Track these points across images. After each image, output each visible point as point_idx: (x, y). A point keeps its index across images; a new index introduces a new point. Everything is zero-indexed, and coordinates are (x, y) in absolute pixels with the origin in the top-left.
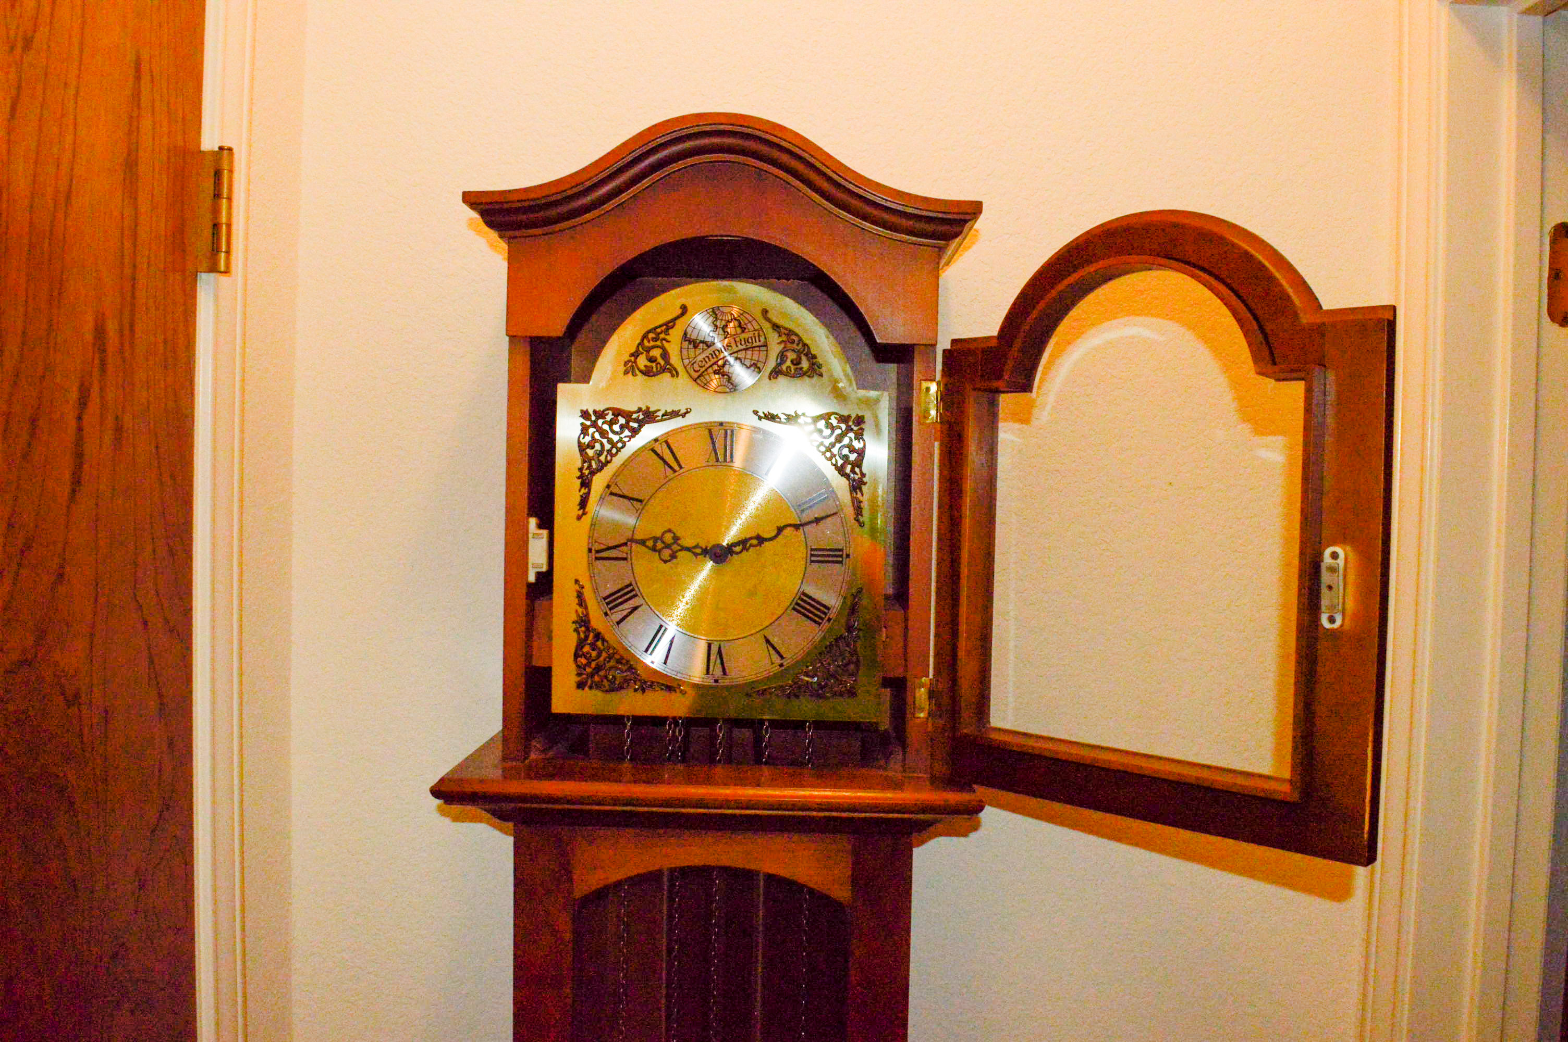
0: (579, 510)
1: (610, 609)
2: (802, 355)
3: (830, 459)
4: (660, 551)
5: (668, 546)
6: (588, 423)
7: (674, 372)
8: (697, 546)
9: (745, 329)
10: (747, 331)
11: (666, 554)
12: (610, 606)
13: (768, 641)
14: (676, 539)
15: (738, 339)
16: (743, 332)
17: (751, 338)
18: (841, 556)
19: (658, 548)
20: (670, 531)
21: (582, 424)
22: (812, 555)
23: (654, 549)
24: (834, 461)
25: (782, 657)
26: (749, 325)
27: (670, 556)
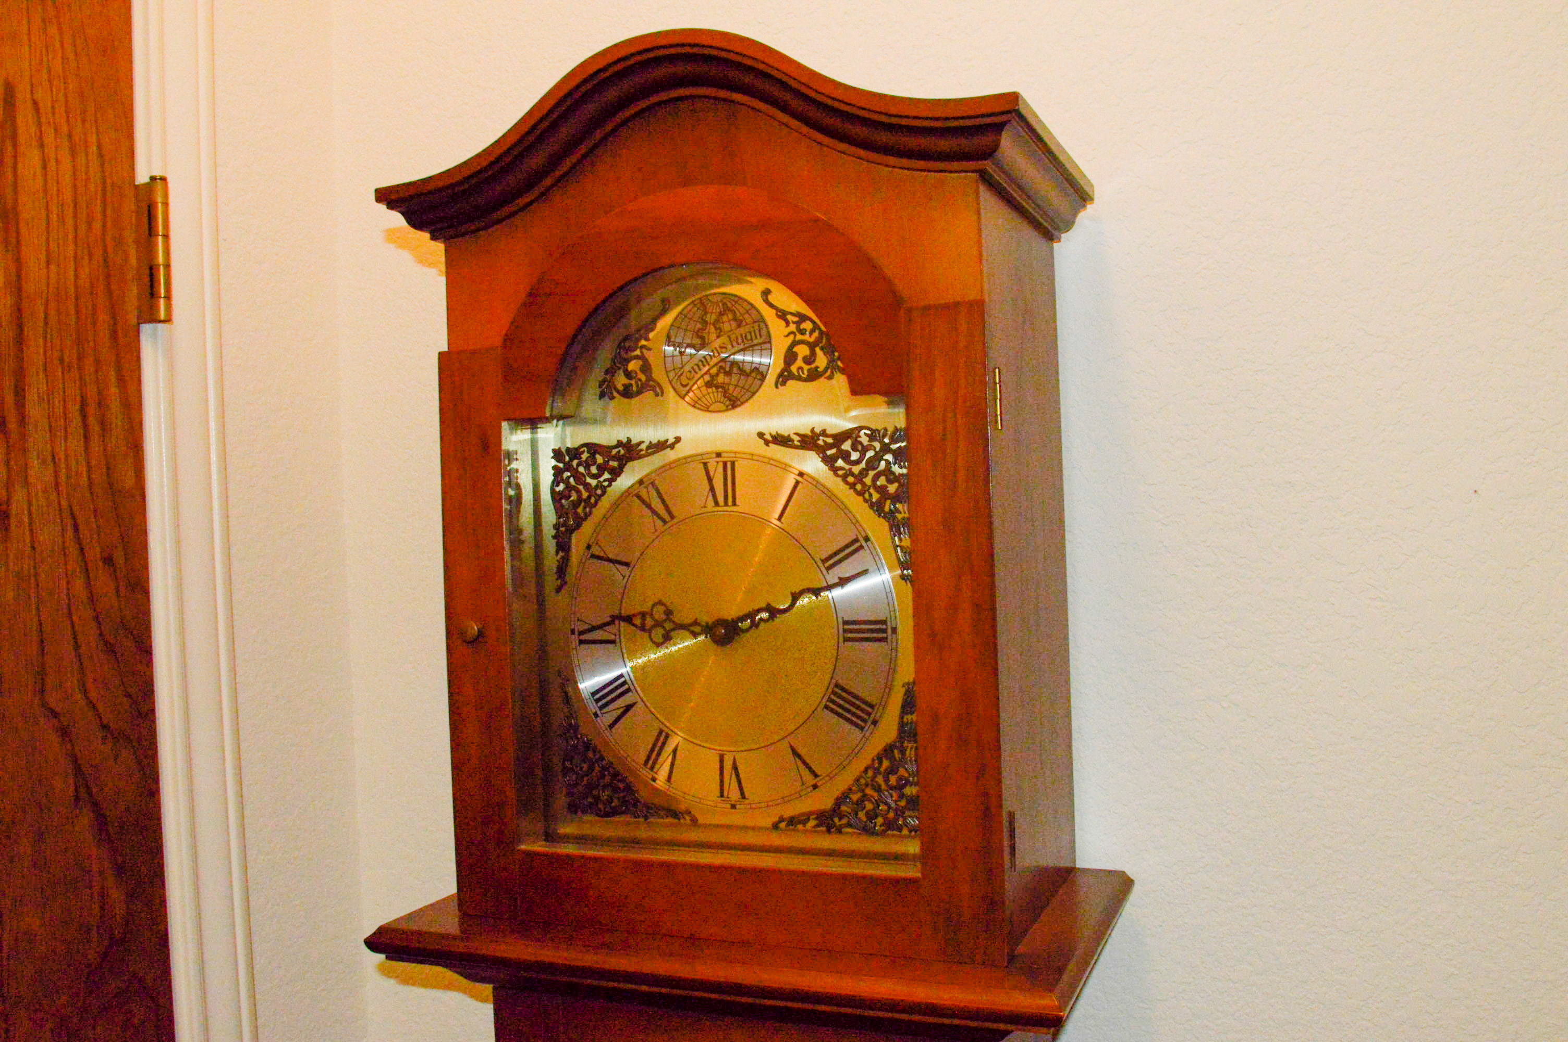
0: (557, 579)
1: (601, 708)
2: (818, 350)
3: (860, 494)
4: (650, 631)
5: (658, 624)
6: (561, 465)
7: (658, 389)
8: (696, 623)
9: (741, 321)
10: (744, 323)
11: (658, 634)
12: (600, 704)
13: (795, 753)
14: (669, 613)
15: (733, 337)
16: (739, 326)
17: (750, 333)
18: (885, 631)
19: (647, 628)
20: (660, 603)
21: (555, 468)
22: (845, 631)
23: (643, 628)
24: (867, 496)
25: (816, 776)
26: (746, 316)
27: (663, 636)
